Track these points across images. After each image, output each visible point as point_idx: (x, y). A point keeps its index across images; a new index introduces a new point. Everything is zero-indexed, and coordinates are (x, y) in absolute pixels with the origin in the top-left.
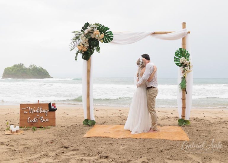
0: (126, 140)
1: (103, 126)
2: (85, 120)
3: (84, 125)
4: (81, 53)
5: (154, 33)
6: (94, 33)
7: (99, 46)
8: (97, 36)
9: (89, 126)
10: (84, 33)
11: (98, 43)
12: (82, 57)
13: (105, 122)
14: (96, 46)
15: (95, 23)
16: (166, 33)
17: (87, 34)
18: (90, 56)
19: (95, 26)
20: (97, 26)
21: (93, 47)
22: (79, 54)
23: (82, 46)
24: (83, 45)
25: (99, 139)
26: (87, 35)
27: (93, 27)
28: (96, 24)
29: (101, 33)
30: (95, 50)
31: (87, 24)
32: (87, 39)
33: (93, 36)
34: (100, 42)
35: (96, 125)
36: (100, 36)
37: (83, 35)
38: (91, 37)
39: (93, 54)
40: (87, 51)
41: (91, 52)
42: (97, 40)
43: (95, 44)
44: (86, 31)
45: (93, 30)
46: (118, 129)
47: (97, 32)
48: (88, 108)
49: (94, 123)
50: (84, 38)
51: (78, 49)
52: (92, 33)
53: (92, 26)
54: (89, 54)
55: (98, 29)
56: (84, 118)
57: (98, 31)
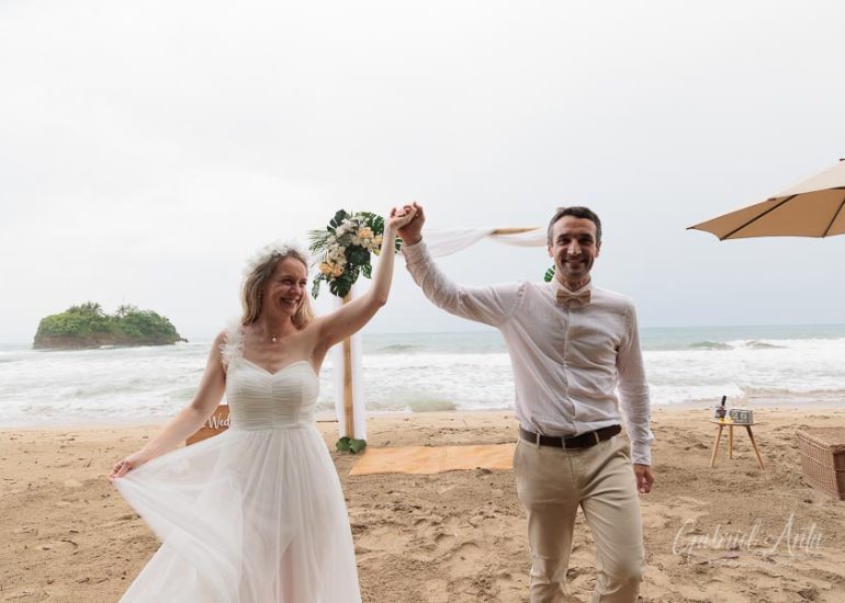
0: (448, 476)
1: (385, 450)
2: (341, 440)
3: (340, 453)
4: (328, 280)
5: (496, 232)
6: (360, 234)
7: (371, 264)
8: (367, 240)
9: (352, 452)
10: (335, 234)
11: (367, 258)
12: (332, 290)
13: (389, 442)
14: (362, 264)
15: (359, 211)
16: (522, 231)
17: (342, 237)
18: (350, 287)
19: (360, 218)
20: (368, 219)
21: (356, 264)
22: (323, 283)
23: (332, 264)
24: (335, 262)
25: (386, 477)
26: (341, 240)
27: (356, 221)
28: (364, 214)
29: (375, 234)
30: (361, 274)
31: (342, 215)
32: (343, 249)
33: (356, 241)
34: (372, 254)
35: (369, 450)
36: (373, 241)
37: (332, 239)
38: (352, 244)
39: (356, 283)
40: (343, 275)
41: (352, 277)
42: (366, 249)
43: (361, 258)
44: (340, 231)
45: (356, 228)
46: (421, 457)
47: (366, 231)
48: (349, 411)
49: (362, 446)
50: (337, 245)
51: (320, 271)
52: (354, 233)
53: (353, 218)
54: (346, 281)
55: (369, 224)
56: (338, 434)
57: (369, 228)
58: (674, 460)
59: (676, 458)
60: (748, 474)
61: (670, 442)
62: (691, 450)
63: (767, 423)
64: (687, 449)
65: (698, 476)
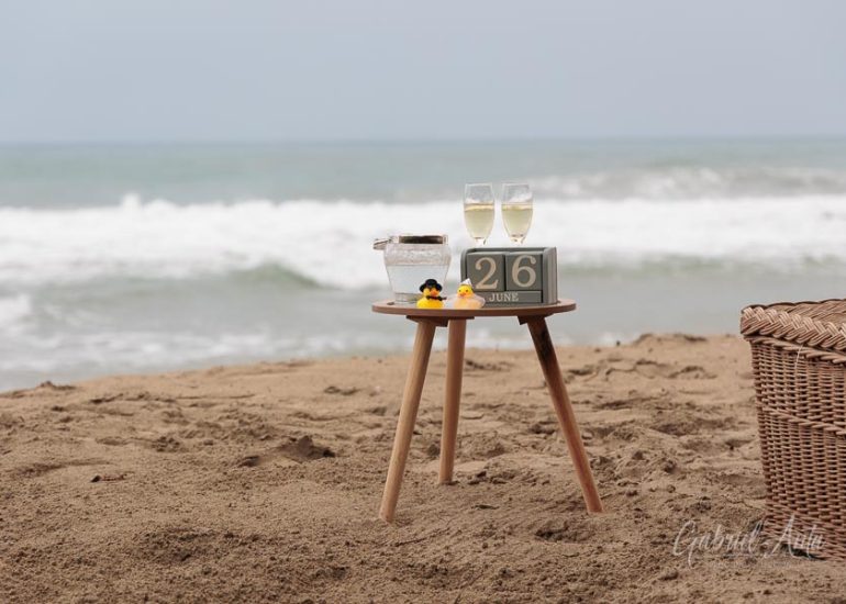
58: (211, 510)
59: (215, 500)
60: (545, 534)
61: (162, 444)
62: (270, 465)
63: (510, 365)
64: (252, 461)
65: (344, 558)
